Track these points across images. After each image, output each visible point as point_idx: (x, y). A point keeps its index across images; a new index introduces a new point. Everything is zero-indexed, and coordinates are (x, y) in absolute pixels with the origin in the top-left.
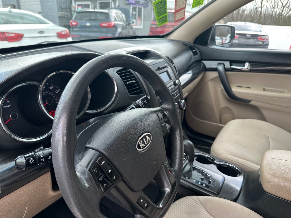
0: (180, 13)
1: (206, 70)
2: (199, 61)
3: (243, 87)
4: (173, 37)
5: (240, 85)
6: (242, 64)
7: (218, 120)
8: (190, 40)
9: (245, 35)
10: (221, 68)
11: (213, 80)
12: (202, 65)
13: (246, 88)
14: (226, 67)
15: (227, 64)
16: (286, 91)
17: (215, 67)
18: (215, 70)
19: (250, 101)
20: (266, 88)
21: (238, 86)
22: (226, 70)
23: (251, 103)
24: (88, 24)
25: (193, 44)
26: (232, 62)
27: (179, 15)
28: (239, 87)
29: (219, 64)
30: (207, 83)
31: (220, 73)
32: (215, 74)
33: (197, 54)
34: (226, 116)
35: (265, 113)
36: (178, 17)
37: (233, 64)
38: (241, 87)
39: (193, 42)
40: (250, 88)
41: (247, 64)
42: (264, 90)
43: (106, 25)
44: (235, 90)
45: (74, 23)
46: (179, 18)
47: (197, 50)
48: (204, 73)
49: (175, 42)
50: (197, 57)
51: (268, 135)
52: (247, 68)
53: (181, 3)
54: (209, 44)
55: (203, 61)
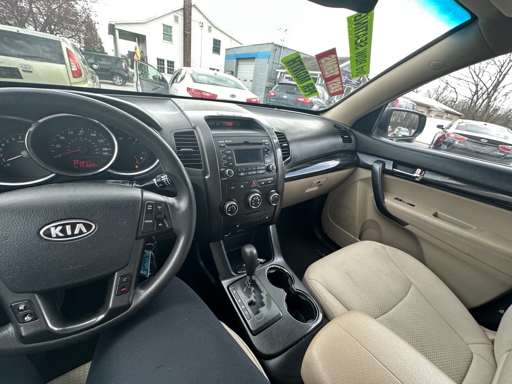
0: (335, 83)
1: (358, 164)
2: (354, 152)
3: (403, 202)
4: (328, 115)
5: (400, 198)
6: (412, 170)
7: (358, 233)
8: (346, 123)
9: (479, 139)
10: (378, 167)
11: (363, 180)
12: (356, 158)
13: (408, 204)
14: (386, 167)
15: (389, 166)
16: (475, 228)
17: (371, 163)
18: (370, 168)
19: (407, 224)
20: (440, 213)
21: (396, 199)
22: (384, 171)
23: (406, 227)
24: (285, 97)
25: (349, 129)
26: (397, 163)
27: (334, 86)
28: (398, 199)
29: (377, 162)
30: (356, 182)
31: (374, 173)
32: (367, 174)
33: (351, 143)
34: (372, 231)
35: (427, 250)
36: (333, 88)
37: (398, 166)
38: (401, 200)
39: (350, 126)
40: (414, 206)
41: (419, 171)
42: (436, 215)
43: (303, 100)
44: (390, 202)
45: (272, 94)
46: (334, 90)
47: (353, 137)
48: (354, 169)
49: (327, 121)
50: (350, 146)
51: (412, 280)
52: (417, 177)
53: (330, 66)
54: (374, 133)
55: (357, 153)
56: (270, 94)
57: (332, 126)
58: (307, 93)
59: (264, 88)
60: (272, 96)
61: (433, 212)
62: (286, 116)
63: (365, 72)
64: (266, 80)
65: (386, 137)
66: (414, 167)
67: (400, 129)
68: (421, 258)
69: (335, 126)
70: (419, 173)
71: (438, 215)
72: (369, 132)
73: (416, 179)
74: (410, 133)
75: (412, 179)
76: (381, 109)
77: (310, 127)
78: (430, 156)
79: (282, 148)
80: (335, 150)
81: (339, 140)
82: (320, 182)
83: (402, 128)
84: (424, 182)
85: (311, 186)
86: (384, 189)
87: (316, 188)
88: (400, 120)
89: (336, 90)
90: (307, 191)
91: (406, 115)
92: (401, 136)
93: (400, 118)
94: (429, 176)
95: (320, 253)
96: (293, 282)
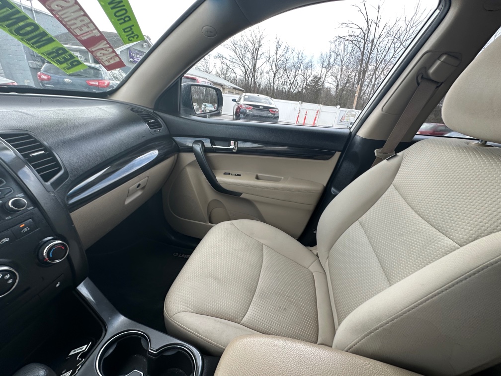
0: (102, 49)
1: (179, 149)
2: (169, 137)
3: (231, 175)
4: (118, 96)
5: (228, 172)
6: (227, 143)
8: (144, 103)
9: (258, 106)
10: (198, 148)
11: (191, 164)
12: (174, 143)
13: (235, 175)
14: (206, 146)
15: (208, 144)
16: (283, 178)
17: (191, 145)
18: (191, 150)
19: (241, 194)
20: (259, 174)
21: (225, 174)
22: (206, 150)
23: (242, 196)
25: (152, 111)
26: (213, 140)
27: (103, 54)
28: (227, 174)
29: (196, 142)
30: (184, 169)
31: (197, 155)
32: (191, 157)
33: (161, 127)
34: (218, 211)
35: (261, 208)
36: (104, 58)
37: (216, 142)
38: (229, 174)
39: (153, 107)
40: (240, 175)
41: (232, 142)
42: (257, 178)
44: (221, 178)
46: (108, 61)
47: (160, 120)
48: (176, 155)
49: (119, 104)
50: (161, 131)
51: (262, 241)
52: (233, 149)
53: (76, 19)
54: (182, 111)
55: (174, 137)
56: (40, 76)
57: (129, 110)
59: (28, 69)
61: (255, 176)
63: (137, 35)
64: (25, 58)
65: (195, 114)
66: (227, 140)
67: (205, 105)
69: (132, 110)
70: (233, 144)
71: (259, 177)
72: (176, 113)
73: (234, 151)
74: (215, 108)
75: (230, 151)
76: (177, 83)
78: (236, 127)
80: (143, 140)
81: (145, 127)
82: (139, 185)
83: (207, 104)
84: (240, 151)
85: (129, 194)
86: (213, 167)
87: (139, 193)
88: (203, 96)
89: (112, 61)
90: (128, 201)
91: (205, 91)
92: (208, 111)
93: (201, 95)
94: (242, 145)
95: (179, 256)
96: (148, 342)
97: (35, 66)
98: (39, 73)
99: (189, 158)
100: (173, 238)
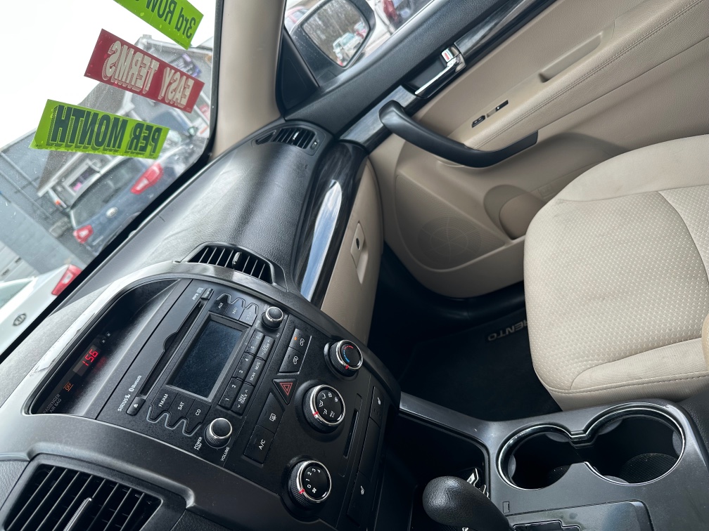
0: (170, 84)
1: (364, 151)
2: (336, 143)
3: (488, 116)
4: (222, 145)
5: (478, 116)
6: (437, 64)
7: (501, 235)
8: (265, 119)
10: (394, 118)
11: (402, 158)
12: (350, 147)
13: (497, 110)
14: (404, 104)
15: (405, 98)
16: (600, 34)
17: (379, 126)
18: (385, 133)
19: (535, 135)
20: (544, 70)
21: (474, 124)
22: (410, 111)
23: (540, 138)
24: (110, 212)
25: (282, 121)
26: (408, 82)
27: (175, 90)
28: (478, 121)
29: (383, 112)
30: (396, 177)
31: (401, 132)
32: (394, 145)
33: (313, 135)
34: (511, 207)
35: (601, 131)
36: (178, 96)
37: (416, 82)
38: (483, 118)
39: (278, 115)
40: (506, 103)
41: (446, 54)
42: (544, 79)
43: (145, 182)
44: (474, 139)
45: (84, 233)
46: (183, 96)
47: (304, 126)
48: (368, 163)
49: (236, 151)
50: (319, 141)
51: (652, 188)
52: (456, 65)
53: (131, 67)
54: (321, 83)
55: (342, 138)
56: (79, 237)
57: (255, 146)
58: (149, 148)
59: (56, 242)
60: (87, 237)
61: (538, 80)
62: (165, 221)
63: (193, 19)
64: (42, 229)
65: (342, 69)
66: (434, 59)
67: (339, 45)
68: (612, 151)
69: (258, 142)
70: (450, 56)
71: (547, 74)
72: (312, 92)
73: (459, 68)
74: (359, 35)
75: (453, 75)
77: (229, 187)
78: (431, 20)
79: (239, 267)
80: (309, 173)
81: (293, 153)
82: (357, 240)
83: (340, 40)
84: (472, 58)
85: (356, 264)
86: (443, 134)
87: (365, 258)
88: (323, 33)
89: (188, 92)
90: (361, 278)
91: (320, 19)
92: (353, 52)
93: (319, 32)
94: (467, 45)
95: (502, 335)
96: (561, 431)
97: (60, 232)
98: (75, 234)
99: (392, 148)
100: (465, 314)
